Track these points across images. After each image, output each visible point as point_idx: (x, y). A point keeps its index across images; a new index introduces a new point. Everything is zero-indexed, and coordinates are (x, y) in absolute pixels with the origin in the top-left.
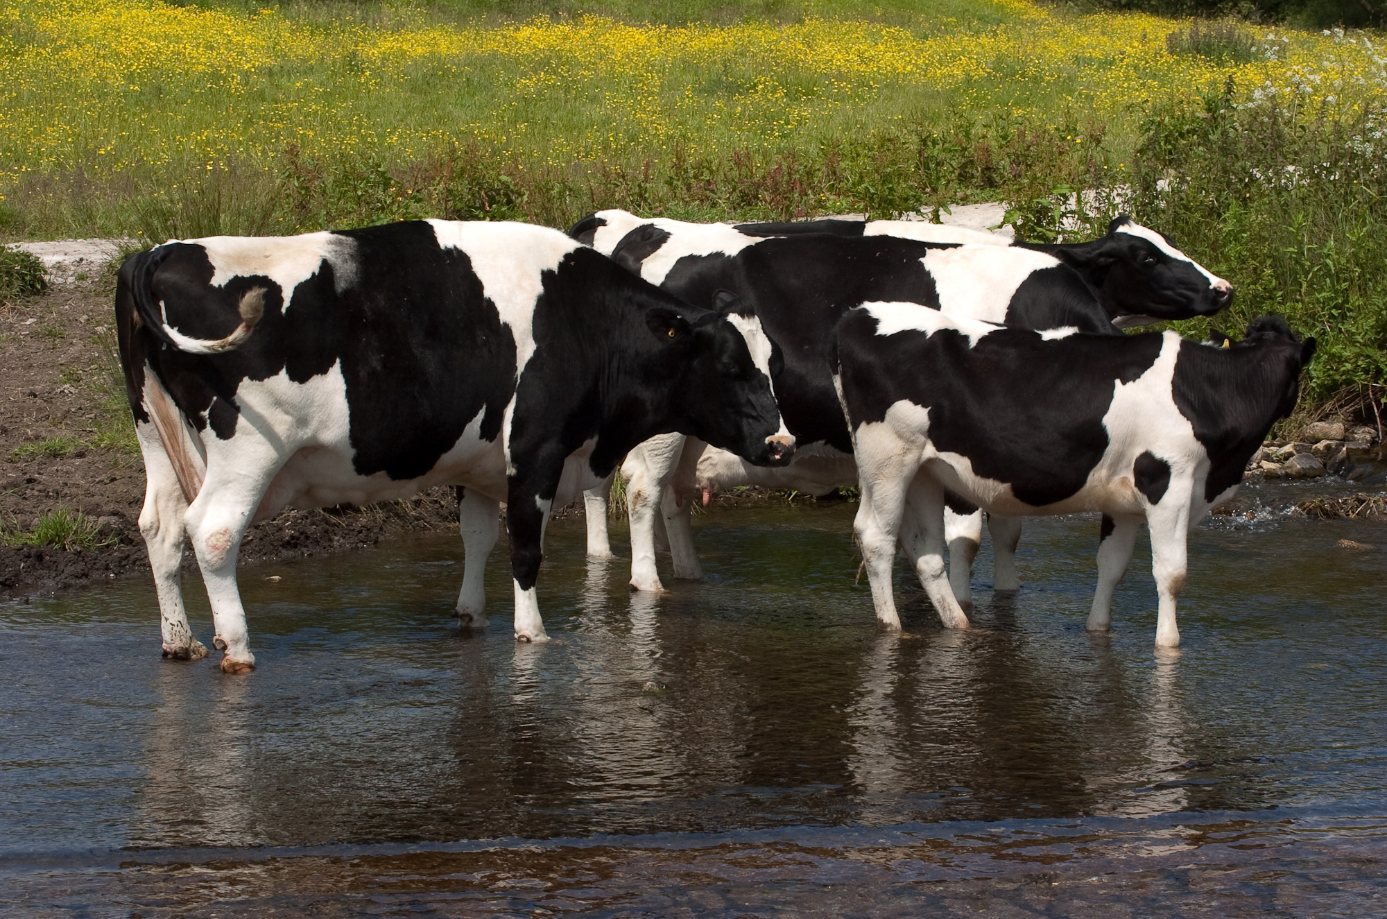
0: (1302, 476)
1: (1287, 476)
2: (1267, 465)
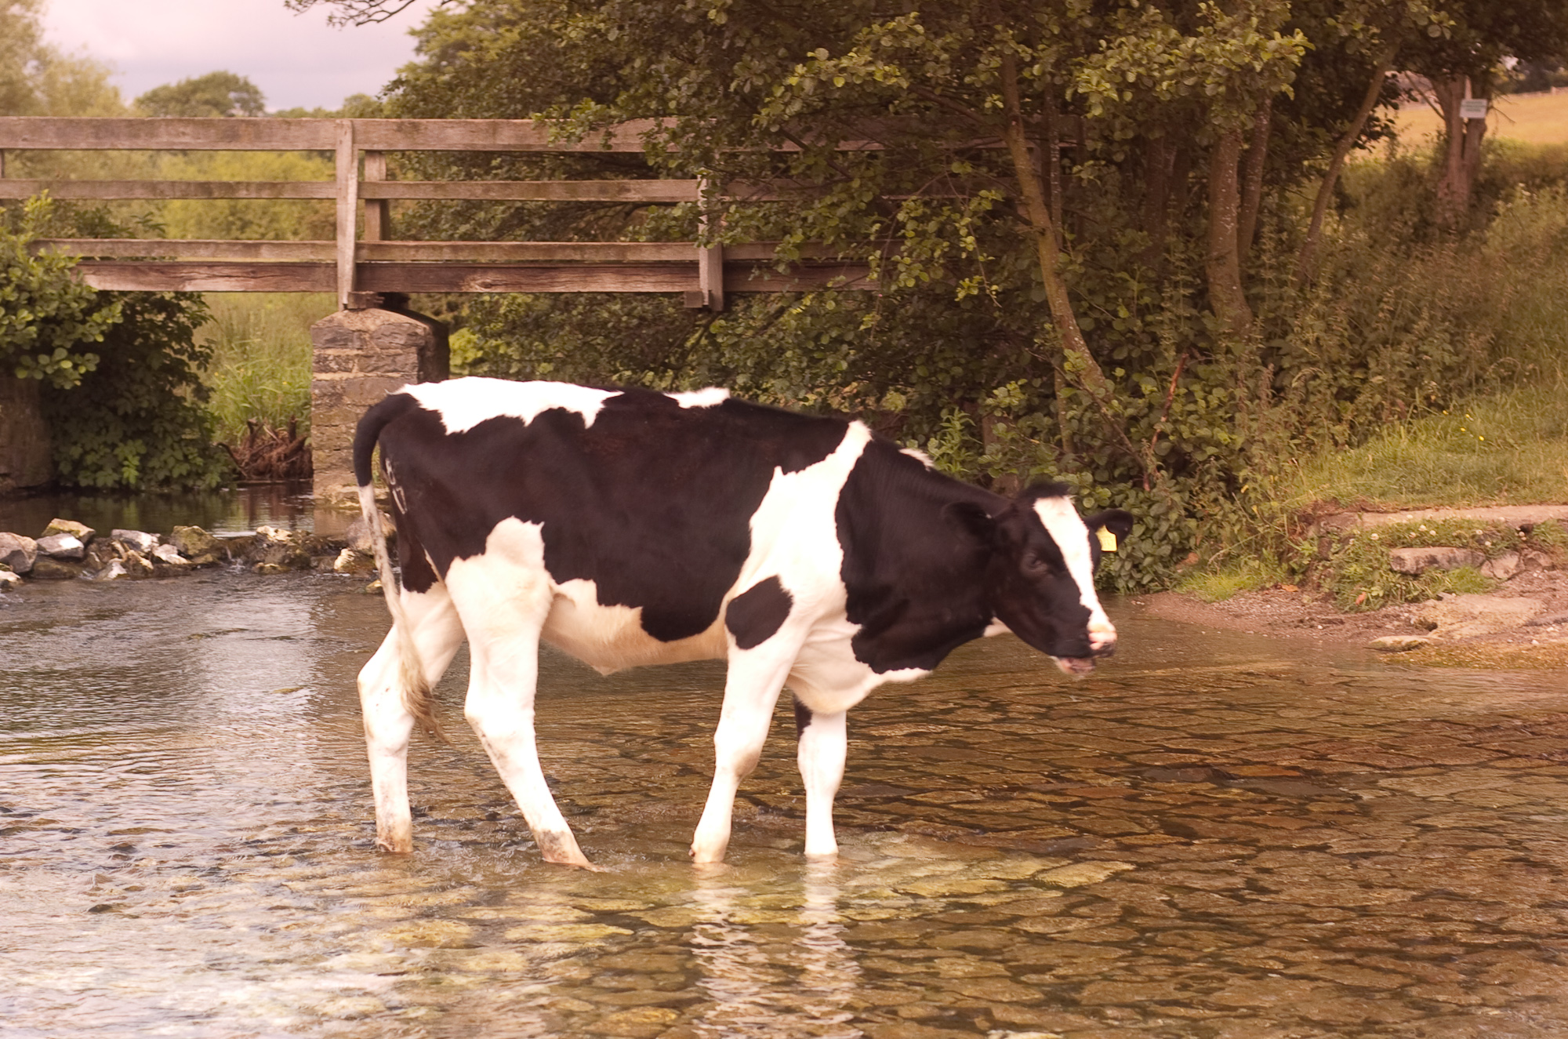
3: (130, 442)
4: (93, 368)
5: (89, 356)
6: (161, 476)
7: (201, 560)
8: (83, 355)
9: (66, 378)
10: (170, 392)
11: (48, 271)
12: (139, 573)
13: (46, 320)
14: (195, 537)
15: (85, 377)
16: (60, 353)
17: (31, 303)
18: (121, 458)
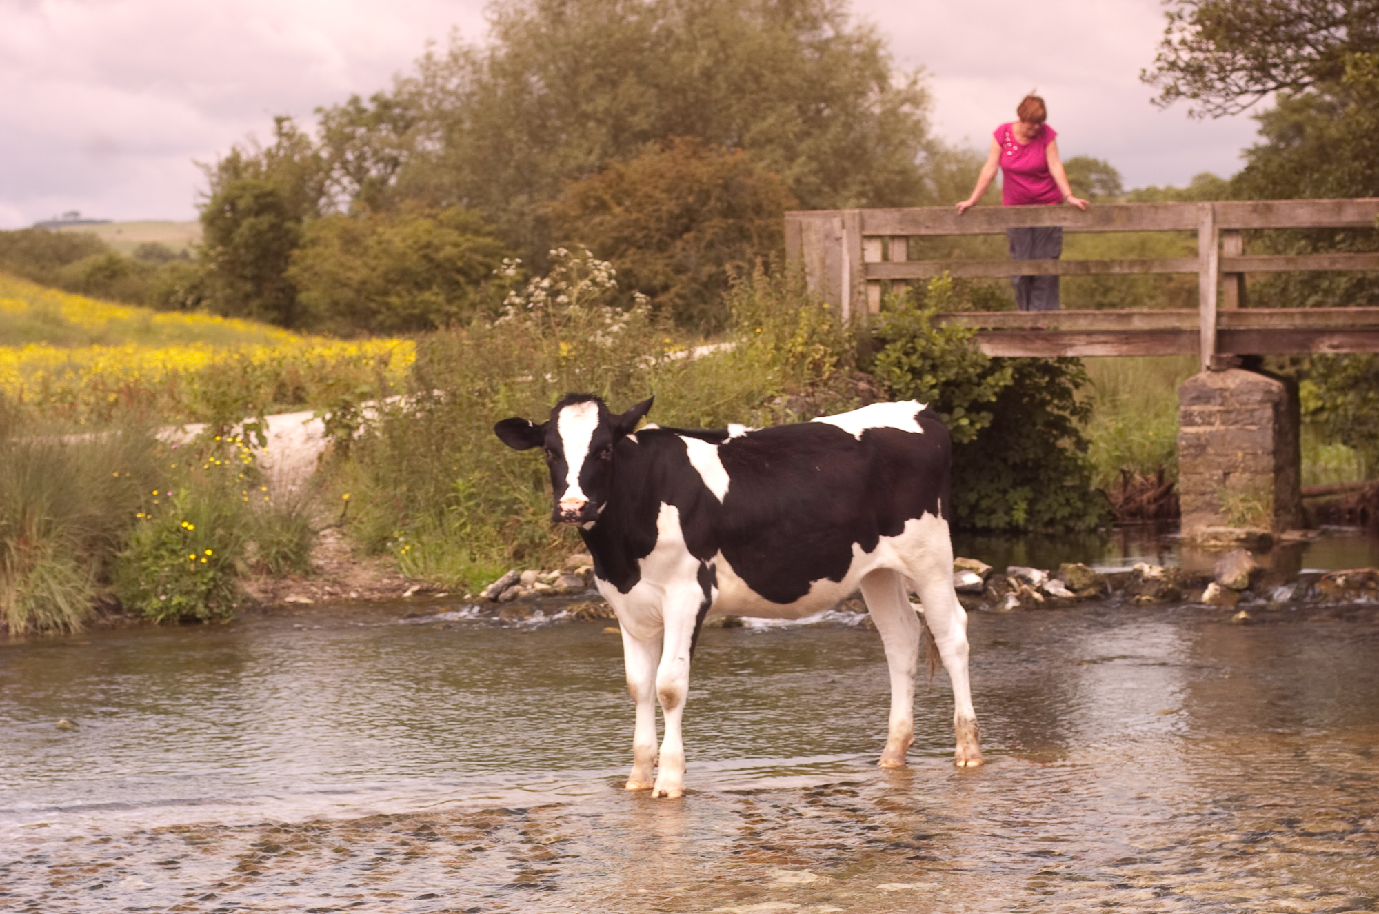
0: (569, 592)
1: (556, 593)
2: (539, 586)
3: (1019, 489)
4: (987, 425)
5: (984, 414)
6: (1046, 517)
7: (1085, 594)
8: (978, 412)
9: (964, 433)
10: (1054, 444)
11: (948, 340)
12: (1031, 605)
13: (947, 384)
14: (1080, 573)
15: (981, 432)
16: (959, 412)
17: (934, 369)
18: (1011, 502)
